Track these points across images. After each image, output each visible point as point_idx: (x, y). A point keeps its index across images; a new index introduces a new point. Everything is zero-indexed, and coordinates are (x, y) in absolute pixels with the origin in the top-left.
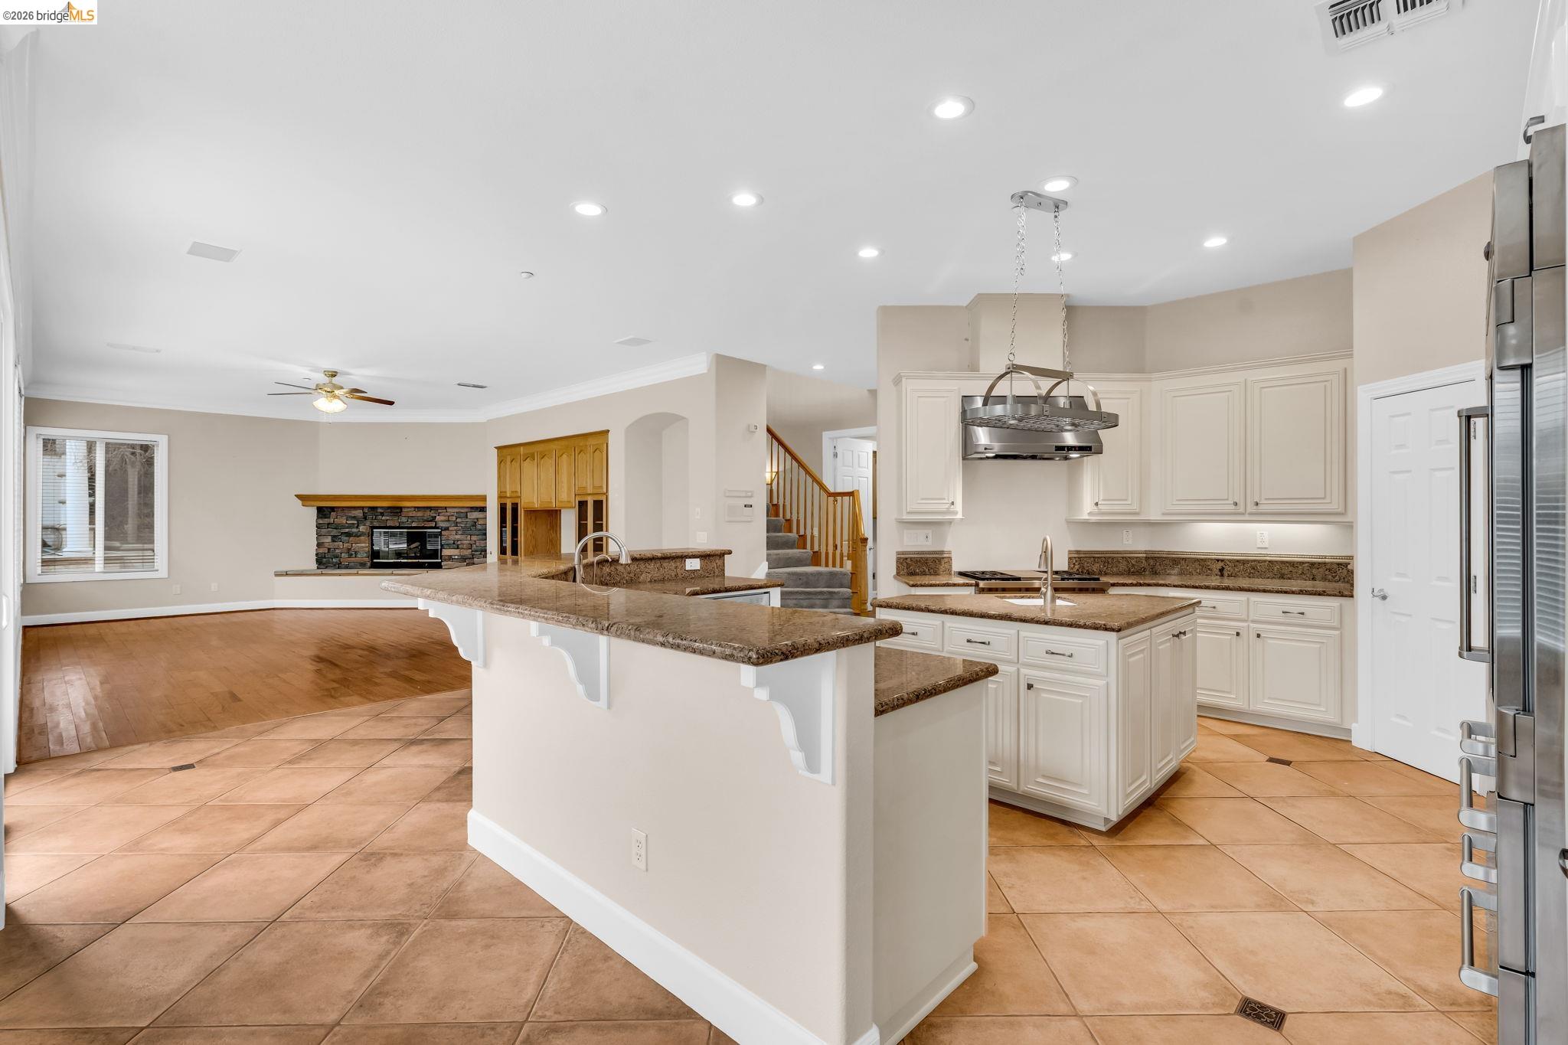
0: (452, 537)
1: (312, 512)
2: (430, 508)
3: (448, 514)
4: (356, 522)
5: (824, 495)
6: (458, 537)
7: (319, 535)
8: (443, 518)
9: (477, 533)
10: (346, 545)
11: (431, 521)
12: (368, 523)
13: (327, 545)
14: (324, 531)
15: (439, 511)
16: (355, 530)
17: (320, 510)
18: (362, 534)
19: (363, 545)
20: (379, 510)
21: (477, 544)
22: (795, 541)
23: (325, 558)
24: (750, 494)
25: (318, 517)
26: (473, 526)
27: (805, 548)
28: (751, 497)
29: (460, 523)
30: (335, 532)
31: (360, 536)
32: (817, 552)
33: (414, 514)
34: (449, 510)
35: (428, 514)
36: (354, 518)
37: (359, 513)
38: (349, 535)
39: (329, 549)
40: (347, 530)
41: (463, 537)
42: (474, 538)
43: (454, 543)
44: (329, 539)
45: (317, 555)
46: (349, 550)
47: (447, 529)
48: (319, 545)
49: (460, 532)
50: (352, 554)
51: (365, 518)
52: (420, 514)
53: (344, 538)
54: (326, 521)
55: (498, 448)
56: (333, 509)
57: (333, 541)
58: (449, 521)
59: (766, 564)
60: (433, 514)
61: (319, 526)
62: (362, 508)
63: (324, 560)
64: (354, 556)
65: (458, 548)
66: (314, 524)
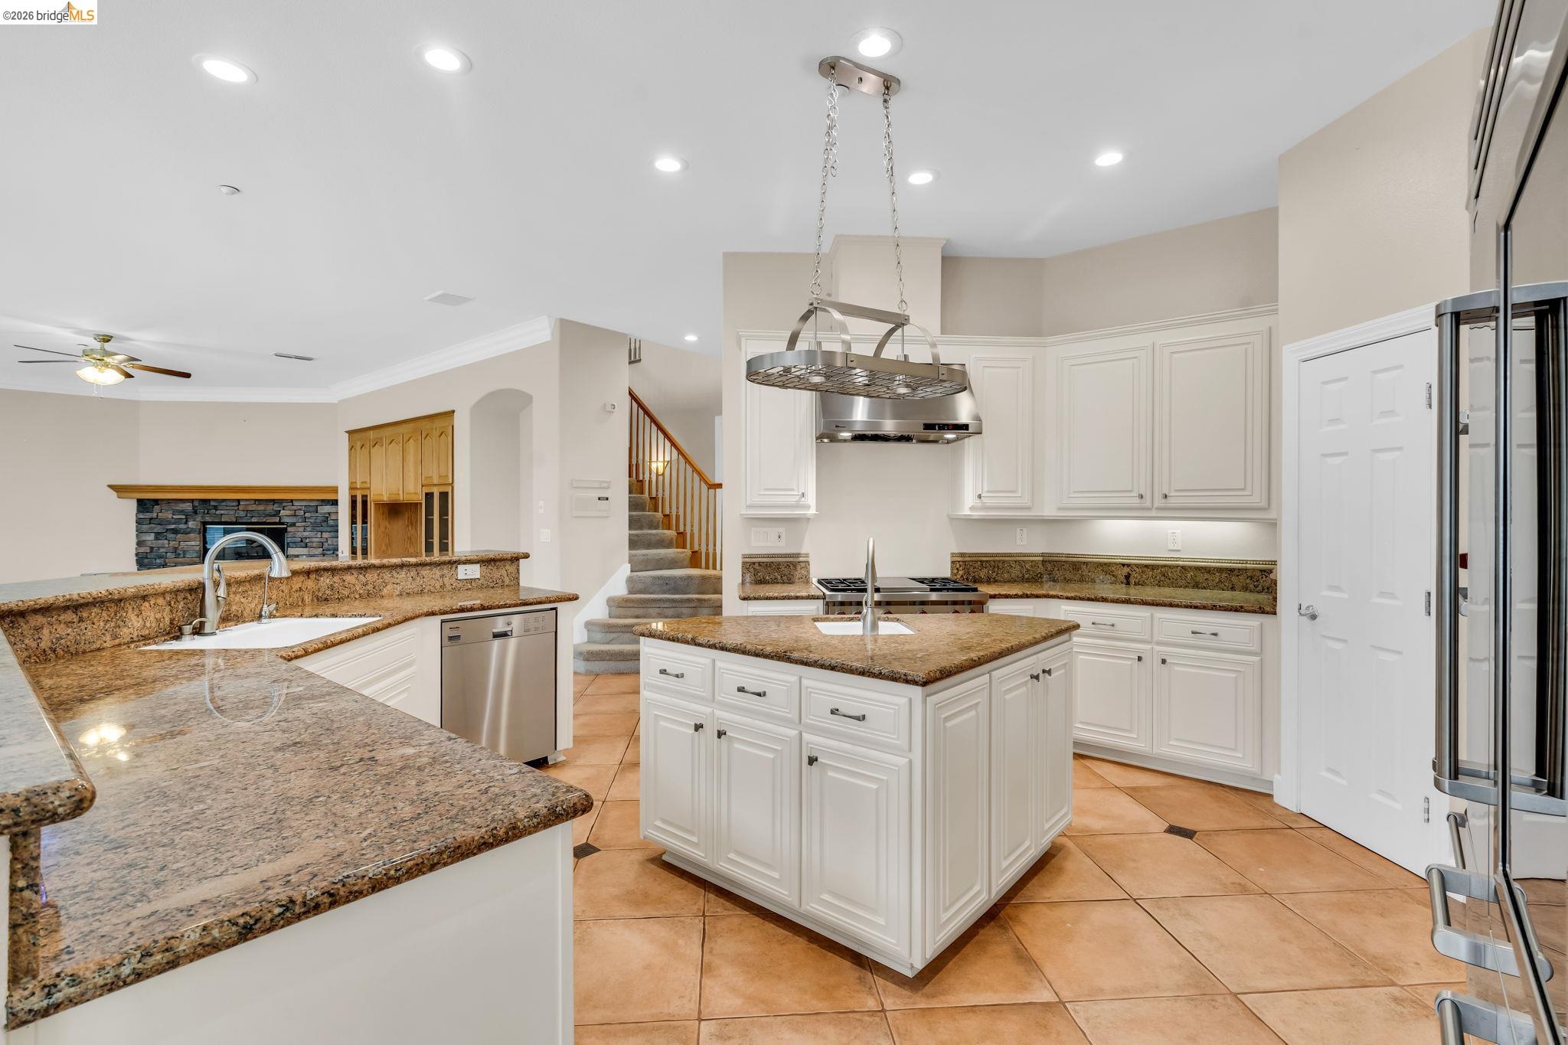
0: (299, 534)
1: (131, 506)
2: (274, 501)
3: (295, 508)
4: (184, 517)
5: (704, 487)
6: (306, 534)
7: (139, 532)
8: (288, 512)
9: (329, 529)
10: (172, 543)
11: (274, 515)
12: (199, 518)
13: (149, 544)
14: (145, 527)
15: (284, 504)
16: (182, 526)
17: (140, 502)
18: (192, 531)
19: (193, 543)
20: (212, 503)
21: (330, 542)
22: (672, 539)
23: (147, 558)
24: (606, 485)
25: (139, 511)
26: (325, 521)
27: (684, 547)
28: (608, 488)
29: (309, 518)
30: (158, 529)
31: (189, 533)
32: (696, 552)
33: (254, 507)
34: (295, 503)
35: (270, 508)
36: (182, 512)
37: (188, 507)
38: (175, 531)
39: (152, 548)
40: (173, 526)
41: (312, 534)
42: (325, 535)
43: (302, 541)
44: (152, 537)
45: (137, 555)
46: (176, 549)
47: (293, 525)
48: (140, 544)
49: (309, 529)
50: (179, 554)
51: (195, 512)
52: (261, 508)
53: (170, 536)
54: (148, 515)
55: (350, 432)
56: (156, 502)
57: (157, 538)
58: (295, 515)
59: (628, 566)
60: (276, 507)
61: (139, 522)
62: (192, 501)
63: (146, 560)
64: (182, 556)
65: (306, 547)
66: (134, 519)
